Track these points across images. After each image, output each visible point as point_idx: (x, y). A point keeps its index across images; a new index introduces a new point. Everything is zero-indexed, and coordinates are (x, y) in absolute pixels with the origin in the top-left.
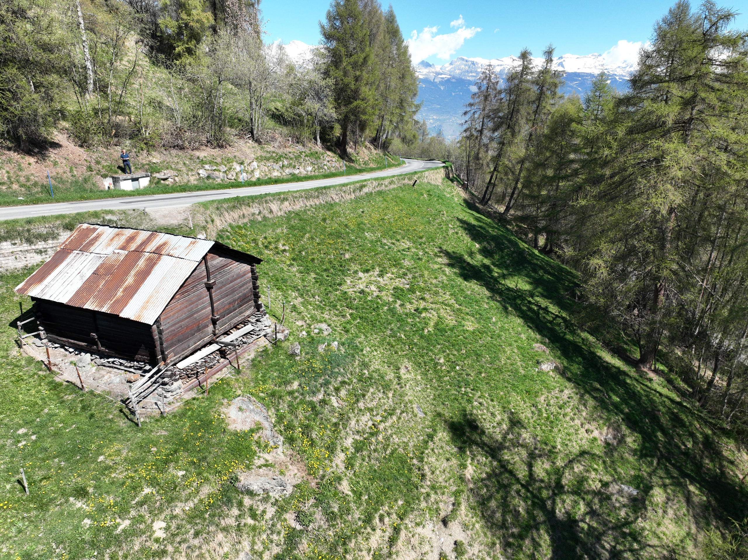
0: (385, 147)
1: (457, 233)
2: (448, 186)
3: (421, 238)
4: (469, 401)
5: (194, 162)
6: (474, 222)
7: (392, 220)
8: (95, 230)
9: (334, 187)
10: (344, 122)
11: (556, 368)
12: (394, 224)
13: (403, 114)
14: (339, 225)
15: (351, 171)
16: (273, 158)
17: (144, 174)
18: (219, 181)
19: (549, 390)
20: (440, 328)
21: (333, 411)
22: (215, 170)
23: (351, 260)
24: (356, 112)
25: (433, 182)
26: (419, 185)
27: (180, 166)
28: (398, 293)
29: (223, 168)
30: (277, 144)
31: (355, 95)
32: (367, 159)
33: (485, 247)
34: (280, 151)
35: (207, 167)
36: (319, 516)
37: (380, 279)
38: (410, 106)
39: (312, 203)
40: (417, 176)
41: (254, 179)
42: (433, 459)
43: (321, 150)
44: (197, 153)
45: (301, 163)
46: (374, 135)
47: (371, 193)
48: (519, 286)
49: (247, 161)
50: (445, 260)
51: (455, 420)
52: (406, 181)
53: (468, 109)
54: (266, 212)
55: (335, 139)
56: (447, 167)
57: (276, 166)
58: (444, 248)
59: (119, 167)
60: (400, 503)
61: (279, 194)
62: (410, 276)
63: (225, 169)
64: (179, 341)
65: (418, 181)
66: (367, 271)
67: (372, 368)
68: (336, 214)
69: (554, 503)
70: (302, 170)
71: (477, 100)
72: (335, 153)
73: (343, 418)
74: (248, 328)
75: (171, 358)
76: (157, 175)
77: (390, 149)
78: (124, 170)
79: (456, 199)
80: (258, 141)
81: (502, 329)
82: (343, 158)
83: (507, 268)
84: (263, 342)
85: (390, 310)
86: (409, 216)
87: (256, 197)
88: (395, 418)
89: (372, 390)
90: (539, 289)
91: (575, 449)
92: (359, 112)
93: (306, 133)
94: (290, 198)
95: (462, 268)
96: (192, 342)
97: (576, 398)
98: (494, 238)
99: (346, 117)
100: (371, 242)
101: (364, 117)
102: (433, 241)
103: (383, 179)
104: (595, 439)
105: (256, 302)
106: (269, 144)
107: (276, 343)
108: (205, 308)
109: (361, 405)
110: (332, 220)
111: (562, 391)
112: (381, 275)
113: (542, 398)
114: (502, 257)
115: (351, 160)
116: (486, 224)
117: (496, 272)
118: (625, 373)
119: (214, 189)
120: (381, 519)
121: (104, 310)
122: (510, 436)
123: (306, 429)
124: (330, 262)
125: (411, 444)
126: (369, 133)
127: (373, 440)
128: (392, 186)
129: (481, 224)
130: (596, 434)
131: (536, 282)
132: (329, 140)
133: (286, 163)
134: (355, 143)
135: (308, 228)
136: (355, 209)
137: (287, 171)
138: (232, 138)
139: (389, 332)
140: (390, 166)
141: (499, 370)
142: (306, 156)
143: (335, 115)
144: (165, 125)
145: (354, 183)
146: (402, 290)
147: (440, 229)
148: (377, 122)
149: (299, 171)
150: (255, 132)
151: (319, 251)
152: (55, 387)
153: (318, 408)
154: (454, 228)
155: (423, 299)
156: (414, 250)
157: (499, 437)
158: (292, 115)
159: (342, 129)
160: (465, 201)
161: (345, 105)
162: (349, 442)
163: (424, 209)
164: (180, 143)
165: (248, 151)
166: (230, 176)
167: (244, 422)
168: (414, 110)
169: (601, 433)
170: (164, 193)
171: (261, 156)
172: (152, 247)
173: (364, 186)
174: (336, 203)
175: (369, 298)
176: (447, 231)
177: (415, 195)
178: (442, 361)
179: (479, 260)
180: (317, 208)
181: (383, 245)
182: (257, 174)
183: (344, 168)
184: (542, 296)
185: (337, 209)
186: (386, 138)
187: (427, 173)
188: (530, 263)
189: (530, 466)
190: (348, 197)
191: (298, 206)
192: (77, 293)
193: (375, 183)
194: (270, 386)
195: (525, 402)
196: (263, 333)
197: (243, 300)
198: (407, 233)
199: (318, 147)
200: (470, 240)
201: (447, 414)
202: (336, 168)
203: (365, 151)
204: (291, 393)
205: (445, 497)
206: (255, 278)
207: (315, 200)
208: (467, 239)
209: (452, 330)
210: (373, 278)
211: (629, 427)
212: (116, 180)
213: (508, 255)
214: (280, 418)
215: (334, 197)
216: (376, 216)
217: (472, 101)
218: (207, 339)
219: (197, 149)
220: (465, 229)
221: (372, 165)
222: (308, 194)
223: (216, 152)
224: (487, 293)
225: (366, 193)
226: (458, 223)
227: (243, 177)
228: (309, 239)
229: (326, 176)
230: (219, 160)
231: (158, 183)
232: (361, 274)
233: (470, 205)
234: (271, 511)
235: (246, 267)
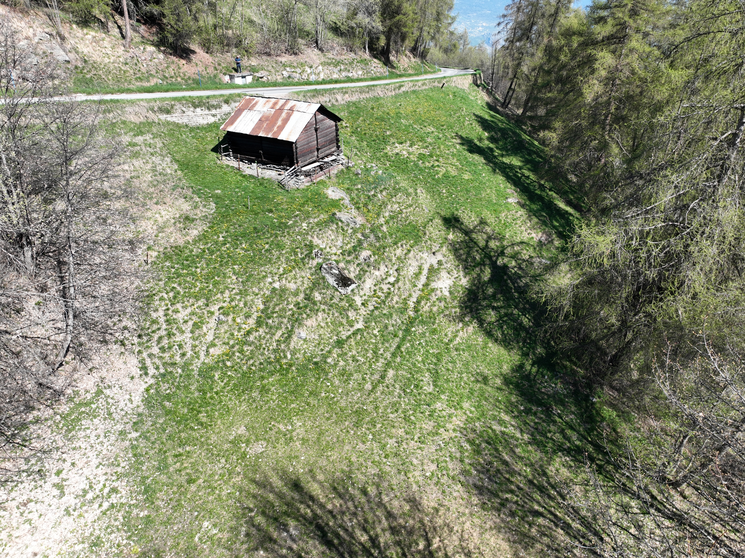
0: (423, 56)
1: (471, 124)
2: (474, 91)
3: (443, 126)
4: (457, 210)
5: (279, 65)
6: (487, 117)
7: (422, 112)
8: (254, 99)
9: (380, 85)
10: (388, 34)
11: (519, 203)
12: (423, 115)
13: (440, 25)
14: (383, 113)
15: (392, 75)
16: (333, 64)
17: (249, 73)
18: (296, 80)
19: (509, 211)
20: (446, 176)
21: (379, 200)
22: (293, 72)
23: (390, 136)
24: (398, 25)
25: (460, 86)
26: (447, 88)
27: (270, 68)
28: (421, 157)
29: (299, 70)
30: (335, 52)
31: (398, 11)
32: (406, 66)
33: (492, 136)
34: (338, 58)
35: (288, 69)
36: (372, 236)
37: (410, 149)
38: (447, 19)
39: (364, 97)
40: (445, 80)
41: (320, 80)
42: (431, 229)
43: (369, 57)
44: (280, 59)
45: (353, 68)
46: (412, 45)
47: (407, 92)
48: (512, 162)
49: (315, 66)
50: (459, 141)
51: (447, 216)
52: (436, 84)
53: (502, 20)
54: (333, 101)
55: (380, 48)
56: (475, 75)
57: (336, 70)
58: (460, 134)
59: (233, 68)
60: (412, 242)
61: (342, 88)
62: (431, 148)
63: (300, 71)
64: (303, 156)
65: (446, 85)
66: (401, 143)
67: (401, 185)
68: (381, 106)
69: (497, 259)
70: (355, 74)
71: (510, 12)
72: (380, 60)
73: (384, 204)
74: (333, 157)
75: (300, 164)
76: (257, 74)
77: (429, 57)
78: (236, 71)
79: (479, 102)
80: (321, 50)
81: (489, 180)
82: (386, 65)
83: (507, 151)
84: (341, 167)
85: (414, 164)
86: (434, 110)
87: (327, 90)
88: (412, 209)
89: (400, 194)
90: (528, 166)
91: (518, 240)
92: (400, 25)
93: (358, 43)
94: (350, 92)
95: (470, 146)
96: (308, 158)
97: (525, 217)
98: (501, 130)
99: (390, 29)
100: (406, 126)
101: (404, 30)
102: (452, 128)
103: (417, 81)
104: (532, 238)
105: (337, 144)
106: (330, 52)
107: (348, 168)
108: (314, 141)
109: (394, 199)
110: (378, 109)
111: (517, 212)
112: (411, 146)
113: (503, 215)
114: (505, 144)
115: (393, 67)
116: (499, 120)
117: (497, 152)
118: (571, 214)
119: (294, 85)
120: (402, 246)
121: (270, 136)
122: (478, 228)
123: (366, 205)
124: (377, 136)
125: (420, 221)
126: (409, 43)
127: (400, 216)
128: (424, 87)
129: (492, 119)
130: (534, 235)
131: (527, 162)
132: (376, 49)
133: (342, 67)
134: (397, 52)
135: (362, 114)
136: (395, 102)
137: (344, 74)
138: (303, 47)
139: (413, 175)
140: (426, 73)
141: (480, 200)
142: (358, 62)
143: (381, 28)
144: (256, 36)
145: (394, 83)
146: (424, 155)
147: (458, 121)
148: (417, 33)
149: (353, 74)
150: (319, 42)
151: (369, 129)
152: (244, 176)
153: (371, 197)
154: (469, 121)
155: (437, 161)
156: (436, 133)
157: (472, 227)
158: (347, 28)
159: (386, 39)
160: (488, 104)
161: (390, 19)
162: (387, 214)
163: (448, 106)
164: (268, 50)
165: (315, 58)
166: (303, 77)
167: (335, 196)
168: (450, 21)
169: (537, 236)
170: (263, 87)
171: (324, 62)
172: (288, 107)
173: (402, 86)
174: (381, 98)
175: (402, 158)
176: (464, 122)
177: (442, 95)
178: (444, 191)
179: (486, 143)
180: (368, 100)
181: (413, 129)
182: (322, 76)
183: (387, 73)
184: (529, 170)
185: (382, 101)
186: (425, 47)
187: (455, 78)
188: (527, 149)
189: (487, 242)
190: (390, 94)
191: (355, 98)
192: (253, 129)
193: (411, 84)
194: (346, 186)
195: (492, 215)
196: (341, 162)
197: (331, 142)
198: (432, 122)
199: (367, 55)
200: (481, 130)
201: (443, 213)
202: (381, 73)
203: (405, 59)
204: (357, 189)
205: (435, 244)
206: (337, 130)
207: (367, 94)
208: (479, 129)
209: (453, 177)
210: (405, 148)
211: (558, 236)
212: (232, 77)
213: (510, 142)
214: (353, 199)
215: (380, 93)
216: (410, 109)
217: (505, 13)
218: (314, 159)
219: (279, 56)
220: (479, 122)
221: (410, 72)
222: (361, 90)
223: (292, 58)
224: (484, 161)
225: (404, 92)
226: (474, 117)
227: (313, 78)
228: (362, 121)
229: (373, 79)
230: (295, 64)
231: (257, 80)
232: (397, 145)
233: (490, 107)
234: (350, 231)
235: (333, 123)
